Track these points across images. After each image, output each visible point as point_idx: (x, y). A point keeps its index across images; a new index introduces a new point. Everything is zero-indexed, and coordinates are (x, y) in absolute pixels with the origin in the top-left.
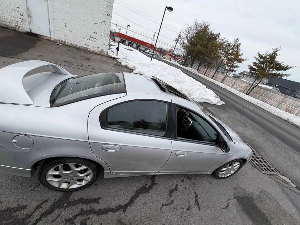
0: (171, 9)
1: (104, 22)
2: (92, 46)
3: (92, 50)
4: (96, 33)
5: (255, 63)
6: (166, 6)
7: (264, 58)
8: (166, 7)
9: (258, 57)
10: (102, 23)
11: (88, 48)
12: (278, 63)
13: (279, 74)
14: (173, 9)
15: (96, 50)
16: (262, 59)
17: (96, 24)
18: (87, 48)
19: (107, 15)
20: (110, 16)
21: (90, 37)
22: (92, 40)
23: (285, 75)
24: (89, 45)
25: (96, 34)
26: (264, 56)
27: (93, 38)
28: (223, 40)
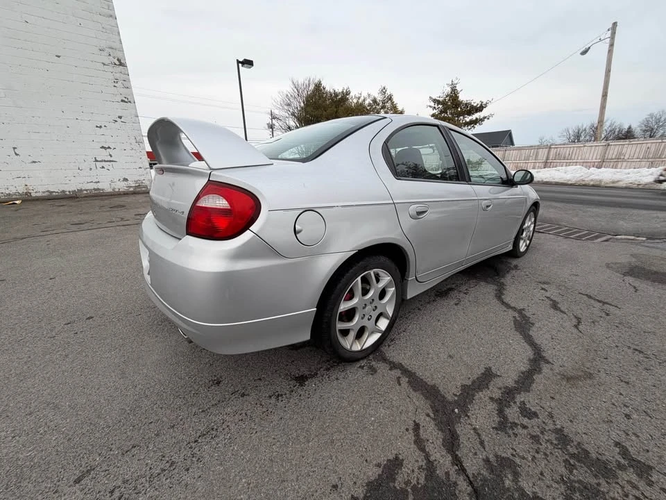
0: (248, 63)
1: (120, 117)
2: (109, 180)
3: (110, 190)
4: (109, 148)
5: (433, 115)
6: (237, 60)
7: (443, 103)
8: (238, 62)
9: (432, 104)
10: (116, 121)
11: (98, 189)
12: (466, 104)
13: (477, 119)
14: (252, 61)
15: (121, 186)
16: (440, 106)
17: (101, 127)
18: (94, 189)
19: (122, 101)
20: (130, 102)
21: (96, 161)
22: (103, 167)
23: (485, 118)
24: (98, 182)
25: (108, 150)
26: (441, 99)
27: (105, 161)
28: (359, 98)
